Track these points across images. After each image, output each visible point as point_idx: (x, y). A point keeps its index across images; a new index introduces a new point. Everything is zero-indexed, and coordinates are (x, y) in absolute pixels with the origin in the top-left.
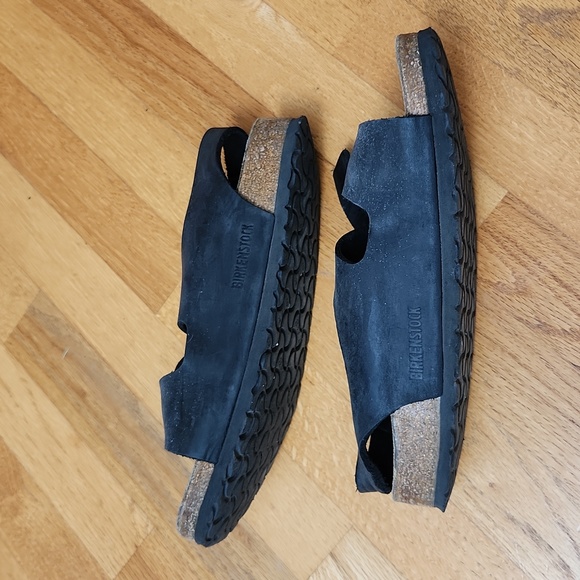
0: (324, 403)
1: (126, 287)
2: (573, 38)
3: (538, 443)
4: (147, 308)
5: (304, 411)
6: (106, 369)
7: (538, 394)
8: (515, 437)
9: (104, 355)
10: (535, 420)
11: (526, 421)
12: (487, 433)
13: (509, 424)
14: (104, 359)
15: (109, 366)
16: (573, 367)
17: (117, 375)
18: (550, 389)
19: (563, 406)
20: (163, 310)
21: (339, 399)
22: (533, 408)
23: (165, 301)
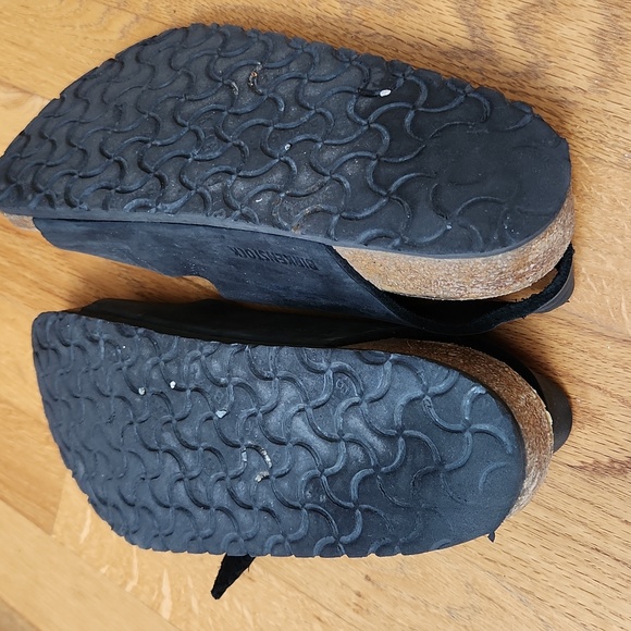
0: (274, 603)
1: (9, 509)
2: (416, 8)
3: (561, 593)
4: (39, 529)
5: (254, 620)
6: (20, 621)
7: (536, 520)
8: (528, 592)
9: (12, 604)
10: (545, 560)
11: (534, 564)
12: (489, 595)
13: (513, 574)
14: (13, 609)
15: (22, 616)
16: (570, 470)
17: (33, 626)
18: (550, 509)
19: (577, 530)
20: (57, 528)
21: (290, 594)
22: (537, 543)
23: (55, 515)
